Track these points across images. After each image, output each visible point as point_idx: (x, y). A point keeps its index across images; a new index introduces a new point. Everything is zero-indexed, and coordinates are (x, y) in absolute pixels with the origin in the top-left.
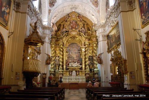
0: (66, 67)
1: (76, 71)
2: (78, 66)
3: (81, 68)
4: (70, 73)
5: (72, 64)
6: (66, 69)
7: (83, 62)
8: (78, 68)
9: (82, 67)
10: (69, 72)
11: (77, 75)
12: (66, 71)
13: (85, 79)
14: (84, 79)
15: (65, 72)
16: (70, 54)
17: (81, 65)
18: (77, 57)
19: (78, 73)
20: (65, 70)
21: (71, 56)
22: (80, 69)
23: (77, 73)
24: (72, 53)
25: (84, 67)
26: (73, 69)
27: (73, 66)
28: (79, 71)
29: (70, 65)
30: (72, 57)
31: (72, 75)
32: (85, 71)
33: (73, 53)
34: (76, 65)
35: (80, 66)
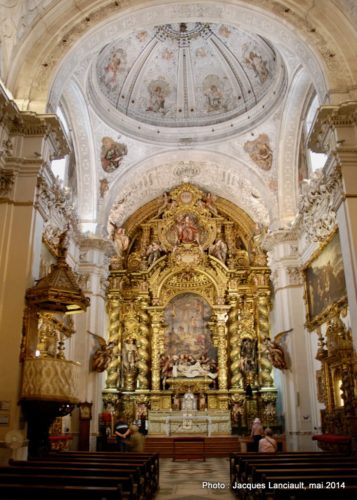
0: (161, 381)
1: (197, 395)
2: (203, 377)
3: (215, 384)
4: (176, 402)
5: (181, 367)
7: (222, 361)
8: (204, 383)
9: (217, 379)
10: (172, 395)
11: (198, 408)
12: (161, 395)
13: (229, 424)
14: (226, 421)
15: (158, 398)
16: (176, 331)
17: (214, 370)
18: (198, 342)
20: (158, 391)
21: (178, 338)
22: (211, 386)
23: (198, 402)
24: (181, 328)
25: (223, 378)
26: (186, 387)
27: (185, 377)
28: (206, 395)
29: (175, 373)
30: (182, 343)
31: (180, 408)
32: (230, 395)
33: (186, 330)
34: (197, 374)
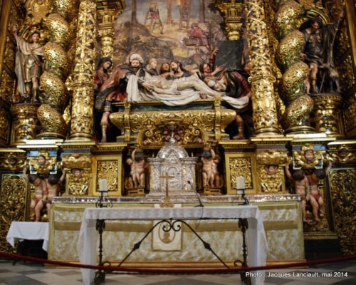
1: (196, 151)
2: (211, 105)
4: (136, 170)
6: (96, 133)
8: (213, 122)
10: (125, 153)
12: (95, 152)
14: (290, 226)
15: (85, 159)
16: (141, 18)
19: (210, 168)
20: (86, 141)
21: (147, 33)
24: (154, 13)
26: (164, 129)
27: (161, 106)
29: (133, 94)
30: (155, 41)
35: (227, 105)
